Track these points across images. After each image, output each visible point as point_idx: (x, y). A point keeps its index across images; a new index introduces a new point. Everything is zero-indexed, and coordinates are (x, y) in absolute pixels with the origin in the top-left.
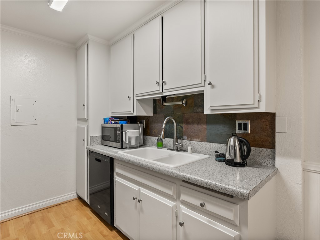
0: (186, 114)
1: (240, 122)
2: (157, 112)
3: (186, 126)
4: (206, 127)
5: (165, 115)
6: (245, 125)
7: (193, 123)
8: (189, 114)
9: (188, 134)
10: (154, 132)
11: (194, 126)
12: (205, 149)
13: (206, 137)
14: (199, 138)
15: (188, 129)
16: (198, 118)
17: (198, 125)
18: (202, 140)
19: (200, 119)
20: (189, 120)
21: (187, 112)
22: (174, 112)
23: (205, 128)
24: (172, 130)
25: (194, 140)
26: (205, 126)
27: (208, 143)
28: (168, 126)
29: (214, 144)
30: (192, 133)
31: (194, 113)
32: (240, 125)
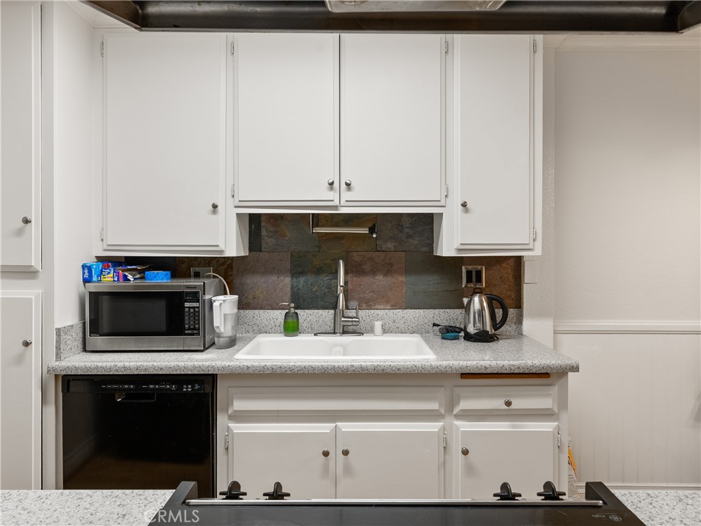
0: (355, 254)
1: (470, 268)
2: (264, 245)
3: (355, 279)
4: (404, 279)
5: (292, 254)
6: (479, 273)
7: (374, 272)
8: (364, 253)
9: (361, 296)
10: (251, 297)
11: (376, 277)
12: (402, 322)
13: (404, 300)
14: (388, 302)
15: (361, 285)
16: (387, 261)
17: (385, 275)
18: (394, 307)
19: (391, 265)
20: (364, 267)
21: (359, 249)
22: (319, 247)
23: (402, 281)
24: (314, 289)
25: (377, 307)
26: (402, 278)
27: (410, 310)
28: (302, 282)
29: (421, 311)
30: (372, 294)
31: (377, 251)
32: (469, 273)
